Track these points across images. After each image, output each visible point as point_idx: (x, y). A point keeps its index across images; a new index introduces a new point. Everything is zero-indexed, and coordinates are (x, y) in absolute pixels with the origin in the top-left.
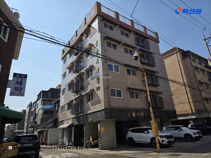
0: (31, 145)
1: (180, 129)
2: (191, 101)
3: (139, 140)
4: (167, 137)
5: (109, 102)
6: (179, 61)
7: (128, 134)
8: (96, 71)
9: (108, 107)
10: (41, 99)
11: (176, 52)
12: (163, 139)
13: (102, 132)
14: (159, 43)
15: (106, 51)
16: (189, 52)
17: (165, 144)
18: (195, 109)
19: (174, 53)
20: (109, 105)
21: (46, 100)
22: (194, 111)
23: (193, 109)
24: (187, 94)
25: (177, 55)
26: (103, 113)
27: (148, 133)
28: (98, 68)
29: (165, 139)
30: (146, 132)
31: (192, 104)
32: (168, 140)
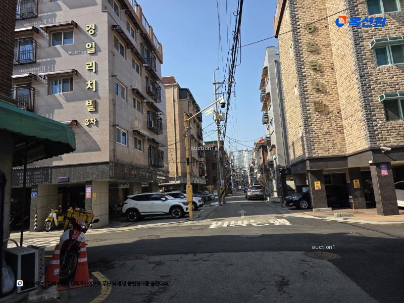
1: (183, 197)
2: (179, 161)
3: (150, 211)
6: (174, 101)
7: (126, 203)
8: (89, 86)
9: (112, 159)
11: (174, 85)
13: (93, 201)
14: (162, 63)
15: (114, 55)
16: (187, 90)
18: (181, 173)
19: (170, 86)
20: (114, 156)
22: (180, 175)
23: (180, 171)
24: (176, 151)
25: (173, 90)
26: (105, 168)
27: (167, 199)
28: (96, 81)
30: (164, 199)
31: (179, 165)
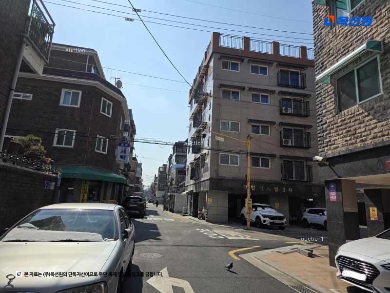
0: (136, 205)
4: (271, 217)
5: (217, 171)
9: (214, 176)
10: (175, 154)
12: (265, 219)
13: (208, 203)
17: (266, 225)
21: (180, 156)
26: (209, 181)
29: (267, 219)
32: (272, 221)
